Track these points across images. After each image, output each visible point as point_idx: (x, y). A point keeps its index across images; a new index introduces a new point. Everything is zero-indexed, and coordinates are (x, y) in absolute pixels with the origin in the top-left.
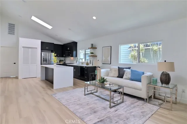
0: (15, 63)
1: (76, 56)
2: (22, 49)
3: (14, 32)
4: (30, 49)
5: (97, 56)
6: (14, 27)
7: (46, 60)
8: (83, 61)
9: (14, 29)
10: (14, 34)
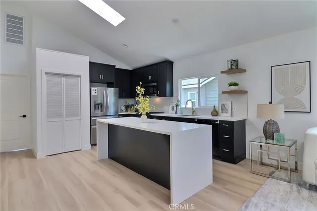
0: (24, 116)
1: (172, 95)
2: (45, 77)
3: (21, 38)
4: (64, 79)
5: (246, 92)
6: (21, 24)
7: (102, 106)
8: (187, 106)
9: (21, 29)
10: (21, 43)
